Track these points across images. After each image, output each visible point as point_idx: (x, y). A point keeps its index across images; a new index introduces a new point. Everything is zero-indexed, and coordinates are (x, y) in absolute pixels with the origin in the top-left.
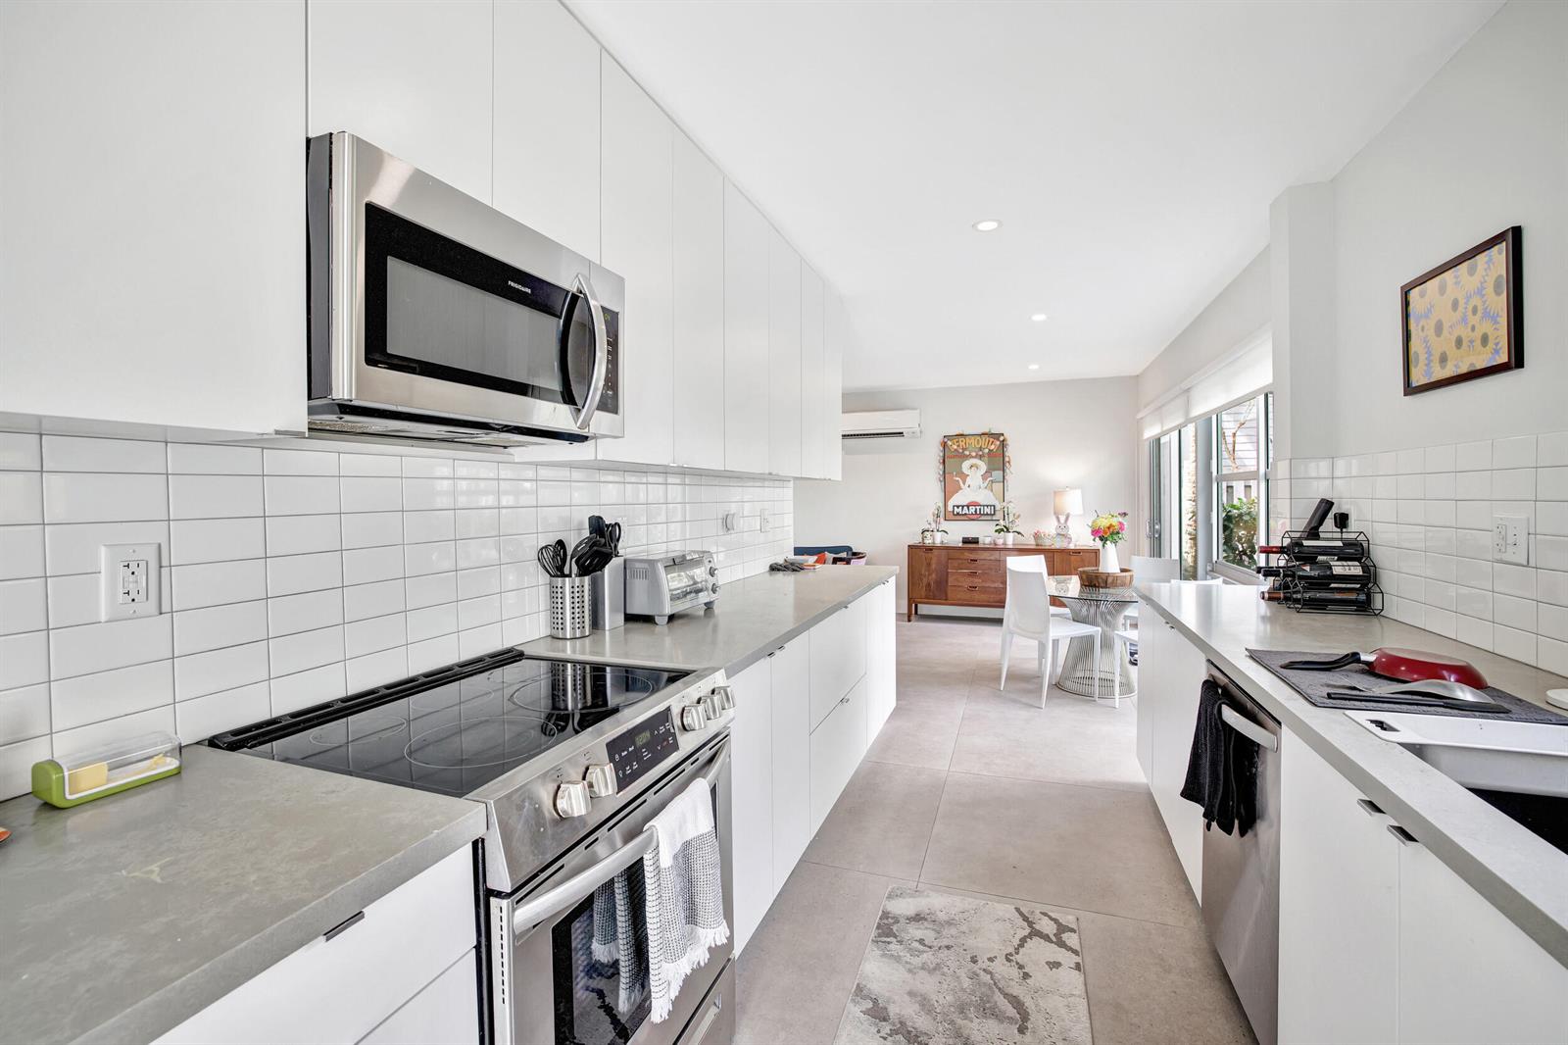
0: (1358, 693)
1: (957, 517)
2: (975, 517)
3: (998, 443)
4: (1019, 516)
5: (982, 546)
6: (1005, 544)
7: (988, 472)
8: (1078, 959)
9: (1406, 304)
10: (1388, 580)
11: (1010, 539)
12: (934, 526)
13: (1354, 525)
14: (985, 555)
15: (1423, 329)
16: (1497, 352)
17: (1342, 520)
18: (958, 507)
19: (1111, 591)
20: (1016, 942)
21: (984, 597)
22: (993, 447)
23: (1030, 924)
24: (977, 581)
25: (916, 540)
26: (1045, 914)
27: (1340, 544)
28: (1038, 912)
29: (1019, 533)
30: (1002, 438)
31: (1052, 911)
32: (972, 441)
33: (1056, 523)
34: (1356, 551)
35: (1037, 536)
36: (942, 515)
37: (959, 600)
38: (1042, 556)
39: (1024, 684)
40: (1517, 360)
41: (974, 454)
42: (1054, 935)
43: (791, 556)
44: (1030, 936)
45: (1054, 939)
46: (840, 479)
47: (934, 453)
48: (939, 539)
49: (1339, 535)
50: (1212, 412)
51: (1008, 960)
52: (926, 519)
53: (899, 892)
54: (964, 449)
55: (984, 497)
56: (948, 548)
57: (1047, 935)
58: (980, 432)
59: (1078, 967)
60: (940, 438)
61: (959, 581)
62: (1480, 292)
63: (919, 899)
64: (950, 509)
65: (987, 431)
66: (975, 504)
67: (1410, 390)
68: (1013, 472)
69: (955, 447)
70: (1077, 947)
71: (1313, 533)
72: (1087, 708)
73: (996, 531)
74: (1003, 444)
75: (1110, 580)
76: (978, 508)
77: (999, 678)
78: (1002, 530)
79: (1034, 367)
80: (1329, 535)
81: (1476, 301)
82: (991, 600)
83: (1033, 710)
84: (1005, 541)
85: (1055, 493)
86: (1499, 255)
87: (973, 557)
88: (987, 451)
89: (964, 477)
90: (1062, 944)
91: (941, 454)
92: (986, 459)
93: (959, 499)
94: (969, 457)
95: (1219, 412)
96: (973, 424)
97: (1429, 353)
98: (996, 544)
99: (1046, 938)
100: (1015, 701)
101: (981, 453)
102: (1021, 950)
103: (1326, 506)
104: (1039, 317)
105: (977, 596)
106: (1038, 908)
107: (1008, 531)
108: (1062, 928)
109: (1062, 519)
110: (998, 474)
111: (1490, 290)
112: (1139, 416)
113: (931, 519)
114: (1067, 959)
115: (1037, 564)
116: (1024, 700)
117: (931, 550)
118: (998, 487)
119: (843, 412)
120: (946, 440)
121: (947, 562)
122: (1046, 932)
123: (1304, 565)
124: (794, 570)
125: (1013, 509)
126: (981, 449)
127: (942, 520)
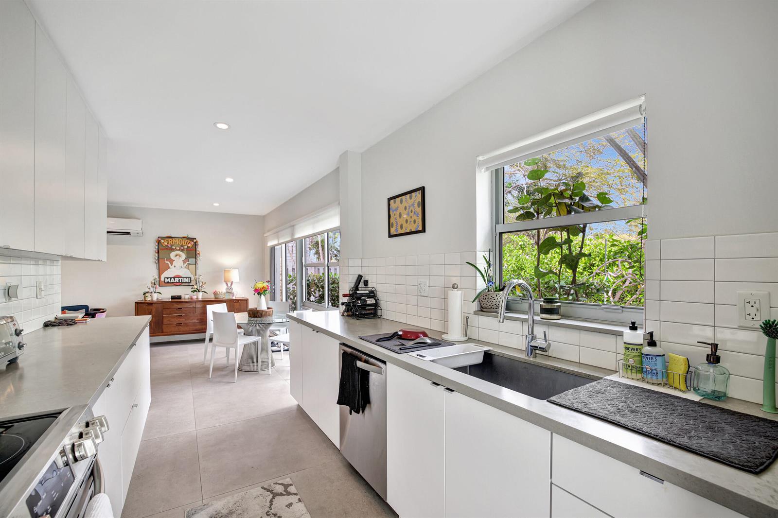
0: (404, 346)
1: (167, 284)
2: (179, 284)
3: (193, 243)
4: (205, 283)
5: (184, 300)
6: (197, 298)
7: (187, 259)
8: (298, 497)
9: (389, 205)
10: (383, 304)
11: (200, 296)
12: (152, 290)
13: (370, 285)
14: (187, 305)
15: (395, 215)
16: (418, 226)
17: (366, 283)
18: (168, 278)
19: (264, 318)
20: (268, 504)
21: (186, 329)
22: (189, 245)
23: (271, 491)
24: (182, 320)
25: (140, 298)
26: (276, 484)
27: (368, 292)
28: (272, 484)
29: (205, 292)
30: (195, 241)
31: (279, 481)
32: (177, 241)
33: (226, 287)
34: (372, 294)
35: (215, 293)
36: (157, 283)
37: (171, 332)
38: (225, 304)
39: (223, 372)
40: (424, 230)
41: (178, 248)
42: (284, 491)
43: (60, 315)
44: (273, 498)
45: (285, 493)
46: (106, 261)
47: (152, 247)
48: (155, 297)
49: (365, 289)
50: (303, 237)
51: (268, 515)
52: (147, 285)
53: (193, 511)
54: (172, 246)
55: (184, 272)
56: (162, 303)
57: (281, 493)
58: (181, 236)
59: (300, 500)
60: (156, 238)
61: (170, 321)
62: (413, 205)
63: (207, 510)
64: (162, 279)
65: (186, 236)
66: (179, 277)
67: (390, 236)
68: (201, 260)
69: (166, 244)
70: (296, 492)
71: (356, 288)
72: (256, 377)
73: (192, 292)
74: (196, 244)
75: (263, 314)
76: (180, 279)
77: (208, 371)
78: (196, 291)
79: (216, 205)
80: (363, 289)
81: (412, 208)
82: (191, 330)
83: (231, 384)
84: (197, 297)
85: (225, 271)
86: (418, 195)
87: (179, 306)
88: (186, 247)
89: (172, 261)
90: (289, 494)
91: (157, 247)
92: (185, 251)
93: (166, 274)
94: (176, 250)
95: (305, 237)
96: (178, 231)
97: (397, 223)
98: (192, 299)
99: (281, 494)
100: (219, 382)
101: (182, 248)
102: (272, 507)
103: (360, 277)
104: (229, 180)
105: (182, 329)
106: (272, 482)
107: (199, 291)
108: (286, 486)
109: (229, 284)
110: (192, 260)
111: (416, 205)
112: (265, 235)
113: (150, 286)
114: (293, 499)
115: (222, 308)
116: (225, 380)
117: (152, 304)
118: (192, 267)
119: (108, 217)
120: (160, 239)
121: (163, 311)
122: (280, 492)
123: (358, 300)
124: (68, 325)
125: (202, 279)
126: (182, 246)
127: (158, 286)
